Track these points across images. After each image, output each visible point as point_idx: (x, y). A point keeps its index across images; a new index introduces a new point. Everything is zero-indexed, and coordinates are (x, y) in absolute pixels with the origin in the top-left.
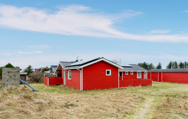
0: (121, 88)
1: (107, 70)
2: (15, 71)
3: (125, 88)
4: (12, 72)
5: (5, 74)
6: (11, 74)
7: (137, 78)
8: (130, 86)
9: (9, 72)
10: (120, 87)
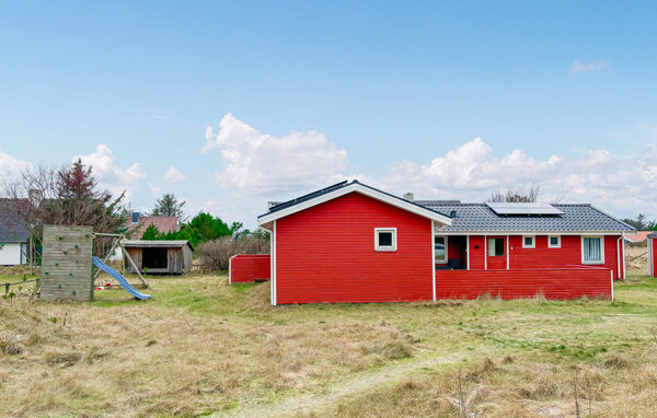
0: (442, 301)
1: (377, 231)
2: (78, 234)
3: (453, 305)
4: (71, 239)
5: (50, 246)
6: (67, 246)
7: (583, 261)
8: (488, 295)
9: (61, 239)
10: (438, 298)
